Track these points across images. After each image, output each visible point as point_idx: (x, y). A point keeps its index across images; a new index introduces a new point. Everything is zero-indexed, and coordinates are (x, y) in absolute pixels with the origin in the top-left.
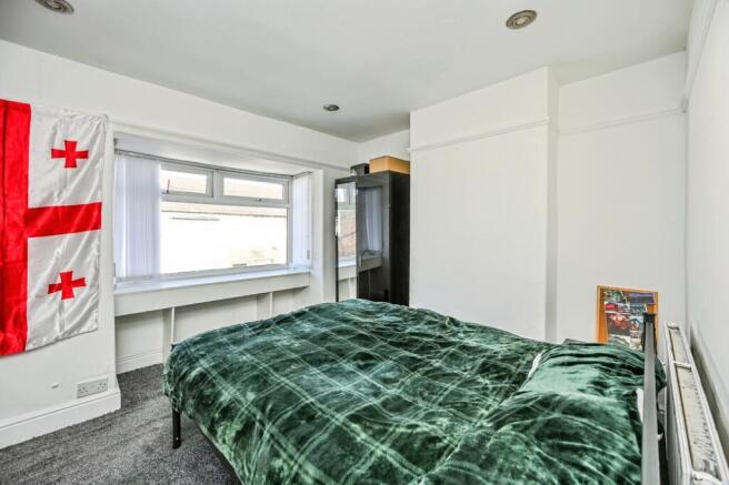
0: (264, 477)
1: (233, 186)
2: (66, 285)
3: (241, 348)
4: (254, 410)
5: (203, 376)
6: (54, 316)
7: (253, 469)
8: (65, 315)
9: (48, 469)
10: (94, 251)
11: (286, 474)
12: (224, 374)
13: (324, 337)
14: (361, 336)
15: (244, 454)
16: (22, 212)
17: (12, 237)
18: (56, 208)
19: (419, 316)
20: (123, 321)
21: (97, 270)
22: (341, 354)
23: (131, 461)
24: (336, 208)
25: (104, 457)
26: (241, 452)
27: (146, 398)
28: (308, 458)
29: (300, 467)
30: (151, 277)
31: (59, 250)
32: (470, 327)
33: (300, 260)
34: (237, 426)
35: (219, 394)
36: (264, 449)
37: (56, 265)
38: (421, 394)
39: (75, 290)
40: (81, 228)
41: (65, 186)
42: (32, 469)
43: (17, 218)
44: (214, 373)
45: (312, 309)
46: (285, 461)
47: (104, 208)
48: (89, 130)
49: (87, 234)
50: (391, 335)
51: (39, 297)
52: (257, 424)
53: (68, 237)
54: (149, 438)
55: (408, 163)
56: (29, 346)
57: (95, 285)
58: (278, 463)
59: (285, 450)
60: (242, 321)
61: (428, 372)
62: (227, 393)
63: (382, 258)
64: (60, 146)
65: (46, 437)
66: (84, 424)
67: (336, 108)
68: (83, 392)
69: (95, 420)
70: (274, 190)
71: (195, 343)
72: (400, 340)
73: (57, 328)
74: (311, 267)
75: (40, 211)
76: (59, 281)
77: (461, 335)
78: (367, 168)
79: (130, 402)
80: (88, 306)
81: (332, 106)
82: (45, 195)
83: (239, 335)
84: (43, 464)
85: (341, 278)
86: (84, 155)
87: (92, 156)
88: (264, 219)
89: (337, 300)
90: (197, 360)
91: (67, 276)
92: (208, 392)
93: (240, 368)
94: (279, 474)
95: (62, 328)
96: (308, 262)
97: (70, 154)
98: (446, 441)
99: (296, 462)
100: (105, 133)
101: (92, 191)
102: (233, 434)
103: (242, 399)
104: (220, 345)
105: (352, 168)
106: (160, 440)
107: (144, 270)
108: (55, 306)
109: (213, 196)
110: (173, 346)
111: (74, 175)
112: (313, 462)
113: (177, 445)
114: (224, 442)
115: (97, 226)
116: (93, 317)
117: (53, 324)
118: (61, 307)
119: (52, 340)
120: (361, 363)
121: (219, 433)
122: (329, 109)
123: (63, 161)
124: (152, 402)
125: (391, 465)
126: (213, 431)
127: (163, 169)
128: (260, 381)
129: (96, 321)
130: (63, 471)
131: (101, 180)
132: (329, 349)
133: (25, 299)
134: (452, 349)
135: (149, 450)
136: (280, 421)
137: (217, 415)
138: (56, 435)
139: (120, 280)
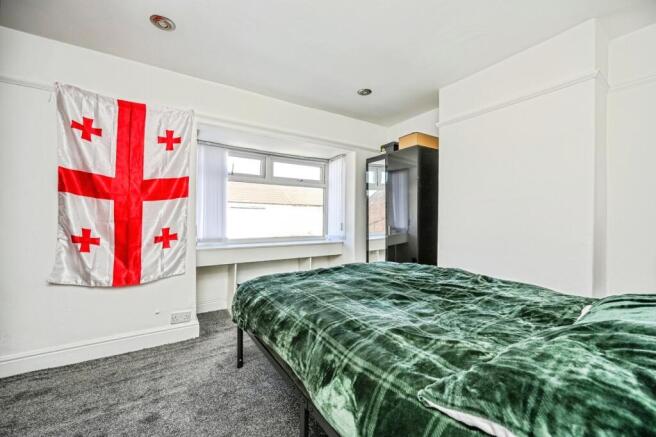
0: (318, 368)
1: (281, 169)
2: (166, 238)
3: (292, 285)
4: (306, 322)
5: (263, 302)
6: (157, 262)
7: (308, 363)
8: (165, 260)
9: (154, 370)
10: (183, 214)
11: (338, 364)
12: (281, 300)
13: (360, 283)
14: (393, 284)
15: (299, 354)
16: (139, 182)
17: (134, 200)
18: (160, 180)
19: (449, 273)
20: (202, 271)
21: (185, 228)
22: (379, 295)
23: (207, 371)
24: (367, 188)
25: (189, 367)
26: (298, 353)
27: (217, 332)
28: (356, 354)
29: (350, 360)
30: (219, 240)
31: (162, 212)
32: (504, 282)
33: (335, 232)
34: (293, 333)
35: (277, 313)
36: (318, 348)
37: (159, 222)
38: (458, 325)
39: (171, 242)
40: (175, 196)
41: (166, 164)
42: (144, 368)
43: (136, 187)
44: (272, 299)
45: (347, 266)
46: (336, 356)
47: (190, 182)
48: (181, 122)
49: (179, 200)
50: (423, 285)
51: (149, 245)
52: (310, 331)
53: (167, 202)
54: (220, 359)
55: (437, 139)
56: (142, 281)
57: (184, 240)
58: (330, 357)
59: (336, 348)
60: (290, 271)
61: (463, 312)
62: (283, 312)
63: (408, 235)
64: (163, 135)
65: (152, 349)
66: (175, 344)
67: (369, 92)
68: (174, 320)
69: (182, 343)
70: (313, 173)
71: (255, 282)
72: (432, 289)
73: (159, 269)
74: (345, 238)
75: (151, 182)
76: (161, 234)
77: (497, 289)
78: (396, 146)
79: (205, 333)
80: (179, 254)
81: (366, 90)
82: (153, 171)
83: (289, 279)
84: (151, 366)
85: (370, 249)
86: (178, 140)
87: (183, 142)
88: (302, 208)
89: (367, 261)
90: (258, 291)
91: (166, 231)
92: (268, 312)
93: (292, 296)
94: (331, 365)
95: (162, 269)
96: (342, 233)
97: (169, 140)
98: (489, 356)
99: (346, 356)
100: (192, 124)
101: (182, 169)
102: (290, 340)
103: (296, 315)
104: (274, 283)
105: (382, 147)
106: (228, 360)
107: (215, 234)
108: (159, 253)
109: (266, 177)
110: (238, 285)
111: (171, 157)
112: (362, 357)
113: (240, 365)
114: (283, 346)
115: (186, 195)
116: (181, 265)
117: (157, 267)
118: (162, 254)
119: (156, 277)
120: (397, 301)
121: (279, 339)
122: (362, 94)
123: (164, 145)
124: (220, 335)
125: (435, 365)
126: (273, 339)
127: (230, 155)
128: (310, 304)
129: (184, 267)
130: (163, 373)
131: (189, 160)
132: (366, 290)
133: (140, 246)
134: (486, 298)
135: (220, 367)
136: (329, 329)
137: (276, 327)
138: (158, 349)
139: (199, 241)
